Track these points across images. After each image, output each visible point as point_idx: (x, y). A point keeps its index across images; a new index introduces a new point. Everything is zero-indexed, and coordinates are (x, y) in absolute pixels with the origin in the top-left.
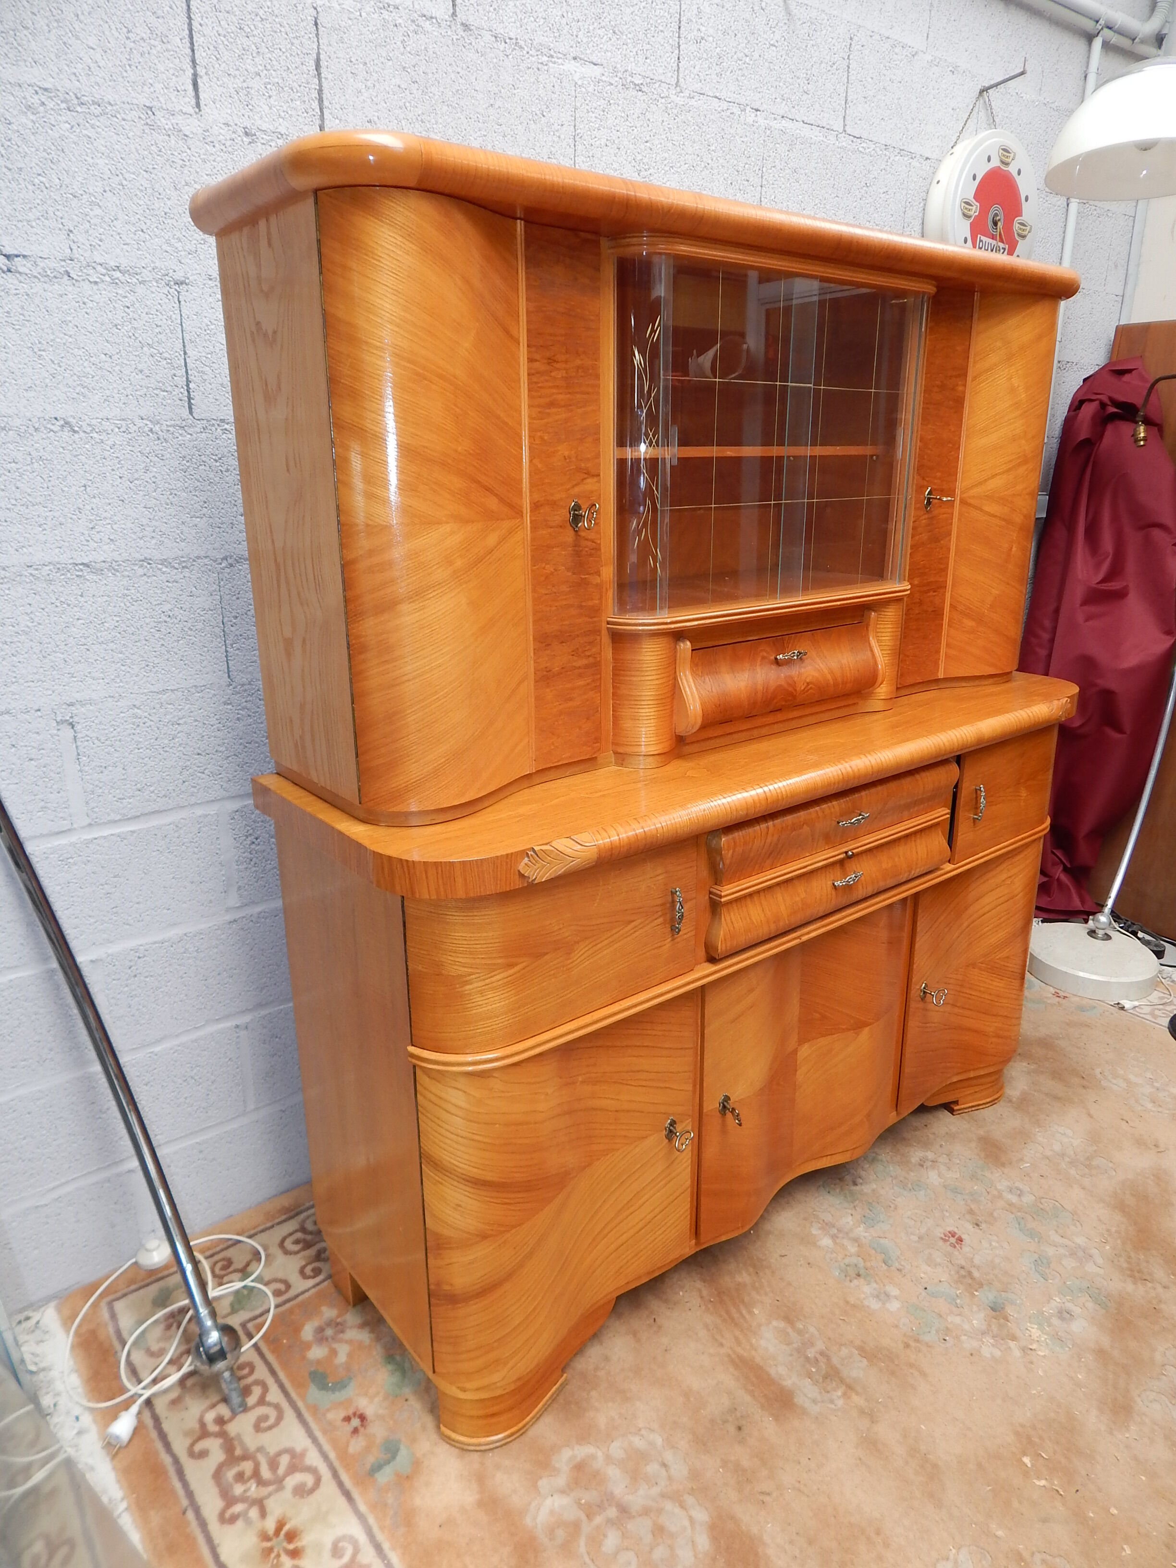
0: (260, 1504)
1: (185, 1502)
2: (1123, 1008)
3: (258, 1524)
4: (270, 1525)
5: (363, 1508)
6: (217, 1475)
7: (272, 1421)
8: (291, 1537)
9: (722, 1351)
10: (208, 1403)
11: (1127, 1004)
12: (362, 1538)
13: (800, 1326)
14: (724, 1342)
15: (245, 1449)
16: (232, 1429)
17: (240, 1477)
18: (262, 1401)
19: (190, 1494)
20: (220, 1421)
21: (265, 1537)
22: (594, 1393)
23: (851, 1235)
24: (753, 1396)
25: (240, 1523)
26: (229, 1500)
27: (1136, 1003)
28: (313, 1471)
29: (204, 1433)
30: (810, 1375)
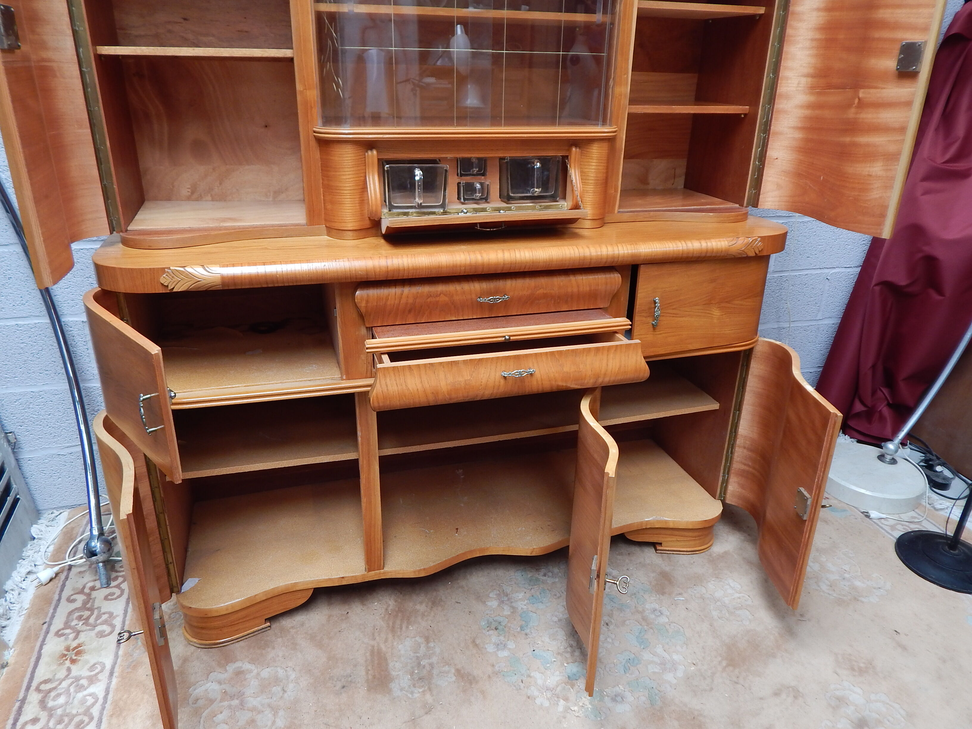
0: (78, 633)
1: (48, 620)
2: (868, 516)
3: (69, 642)
4: (74, 644)
5: (121, 653)
6: (71, 613)
7: (115, 596)
8: (78, 653)
9: (372, 643)
10: (94, 578)
11: (874, 514)
12: (108, 667)
13: (432, 645)
14: (377, 638)
15: (93, 605)
16: (94, 594)
17: (80, 618)
18: (118, 586)
19: (53, 616)
20: (93, 589)
21: (68, 649)
22: (280, 640)
23: (514, 604)
24: (367, 673)
25: (63, 638)
26: (67, 625)
27: (884, 516)
28: (113, 627)
29: (81, 592)
30: (412, 674)
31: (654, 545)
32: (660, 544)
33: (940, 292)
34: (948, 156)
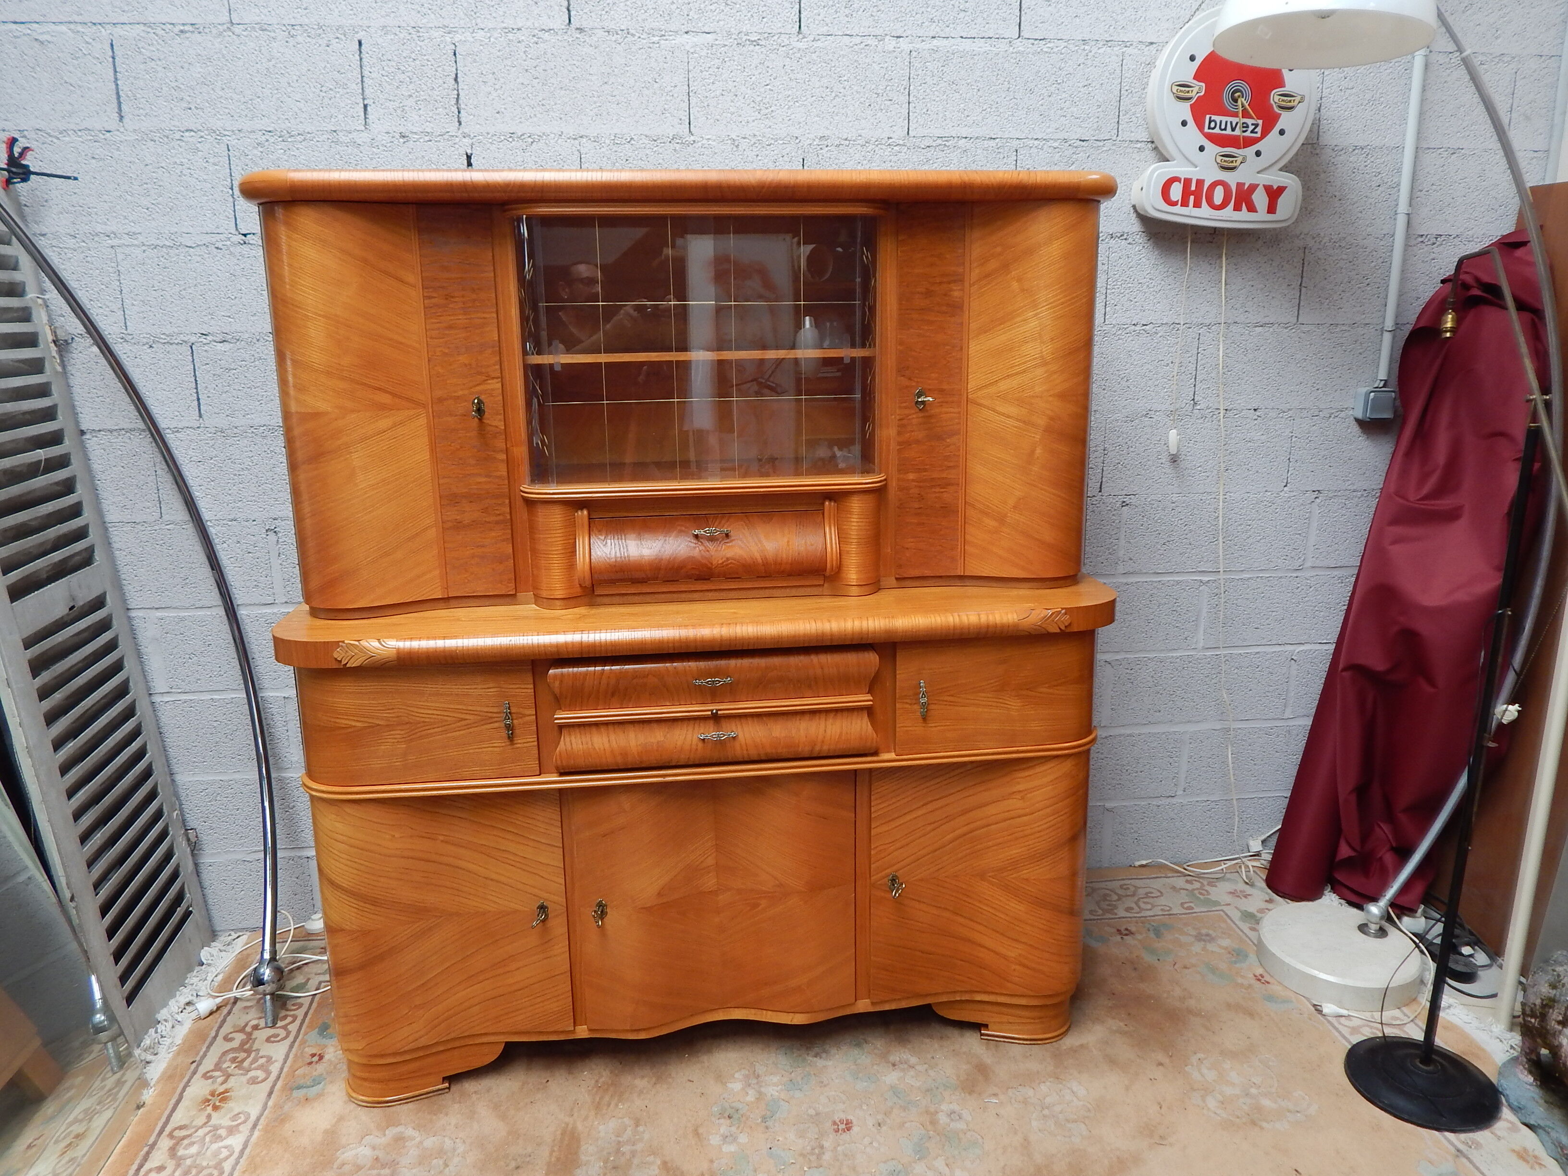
0: (228, 1076)
1: (198, 1059)
2: (1320, 1012)
3: (216, 1086)
4: (221, 1089)
5: (270, 1103)
6: (225, 1053)
7: (279, 1039)
8: (223, 1100)
9: (567, 1119)
10: (260, 1015)
11: (1329, 1008)
12: (253, 1118)
13: (641, 1129)
14: (576, 1114)
15: (251, 1047)
16: (256, 1034)
17: (233, 1060)
18: (284, 1027)
19: (205, 1055)
20: (256, 1027)
21: (212, 1094)
22: (456, 1106)
23: (763, 1089)
24: (551, 1154)
25: (210, 1081)
26: (217, 1067)
27: (1345, 1012)
28: (269, 1073)
29: (242, 1030)
30: (606, 1161)
31: (977, 1027)
32: (986, 1026)
33: (1432, 683)
34: (1425, 491)
